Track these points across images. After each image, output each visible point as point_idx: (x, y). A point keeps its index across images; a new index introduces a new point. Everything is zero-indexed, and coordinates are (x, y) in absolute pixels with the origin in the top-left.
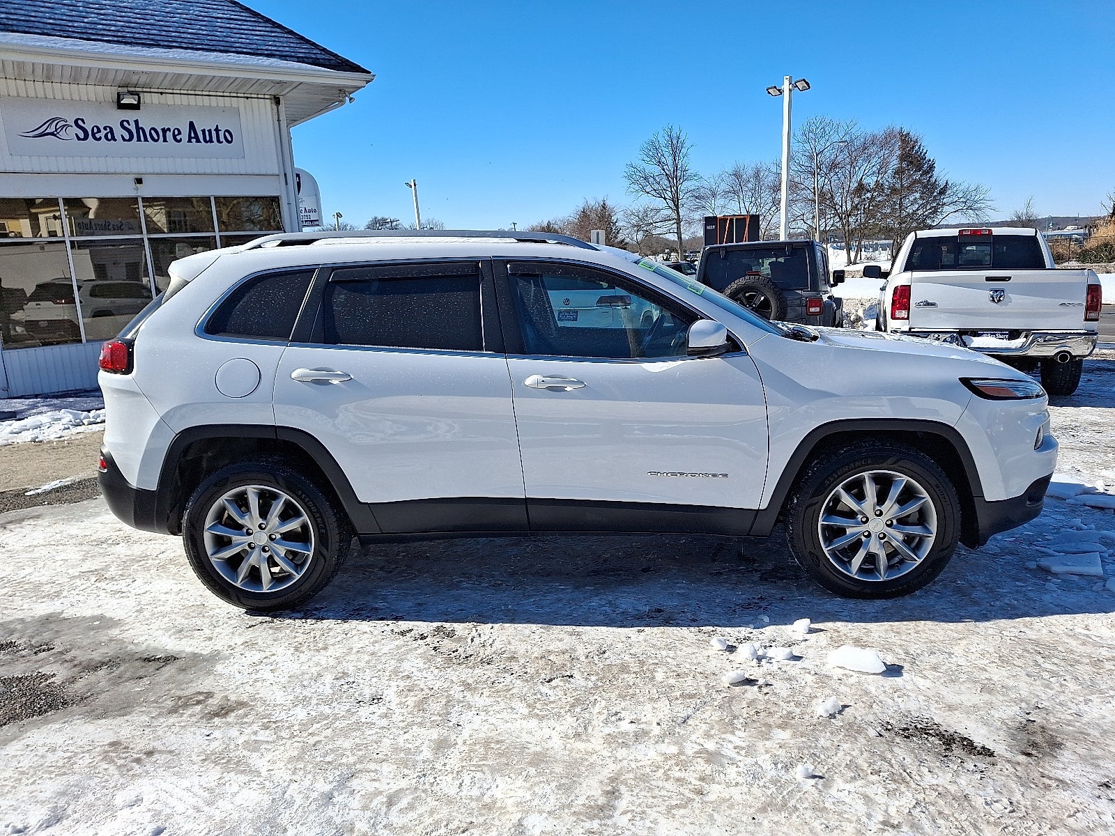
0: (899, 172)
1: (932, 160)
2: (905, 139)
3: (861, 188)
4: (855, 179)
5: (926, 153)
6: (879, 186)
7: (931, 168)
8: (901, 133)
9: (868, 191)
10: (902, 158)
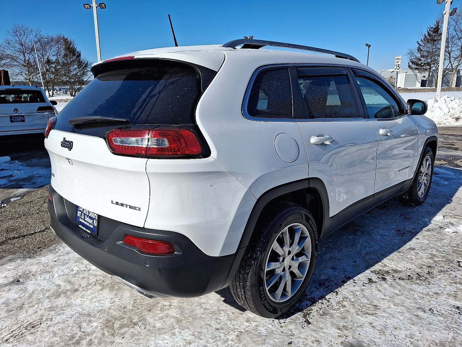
0: (66, 55)
1: (79, 51)
2: (65, 40)
3: (49, 62)
4: (46, 57)
5: (76, 48)
6: (57, 62)
7: (79, 55)
8: (63, 38)
9: (52, 63)
10: (66, 49)
